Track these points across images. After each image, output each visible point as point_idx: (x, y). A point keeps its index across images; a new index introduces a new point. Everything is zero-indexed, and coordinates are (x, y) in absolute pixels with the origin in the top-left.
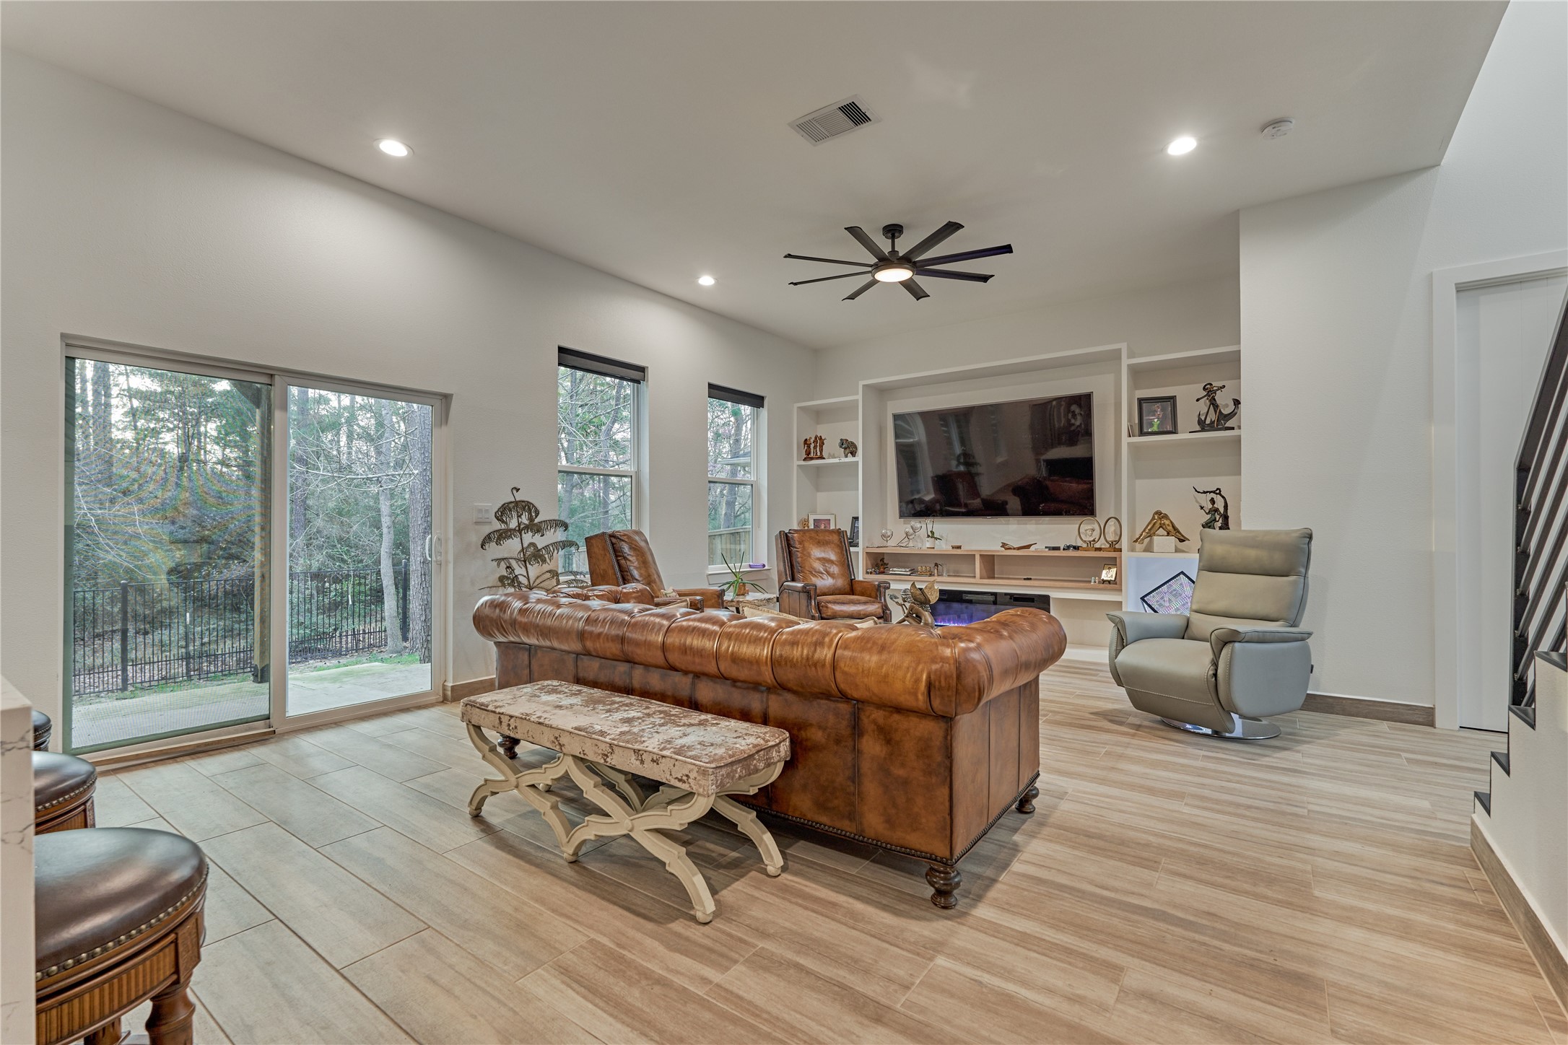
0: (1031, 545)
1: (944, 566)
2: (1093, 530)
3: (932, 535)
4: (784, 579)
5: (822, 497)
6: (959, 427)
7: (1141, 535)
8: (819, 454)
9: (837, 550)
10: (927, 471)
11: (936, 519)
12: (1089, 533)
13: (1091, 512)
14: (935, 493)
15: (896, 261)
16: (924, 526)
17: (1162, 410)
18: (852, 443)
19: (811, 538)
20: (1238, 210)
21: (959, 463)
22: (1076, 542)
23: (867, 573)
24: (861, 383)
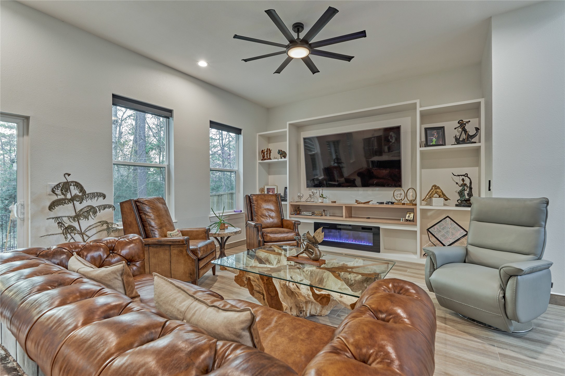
0: (370, 201)
1: (328, 211)
2: (401, 194)
3: (322, 196)
4: (247, 220)
5: (271, 178)
6: (335, 147)
7: (426, 197)
8: (269, 157)
9: (275, 205)
10: (321, 165)
11: (324, 188)
12: (399, 195)
13: (400, 186)
14: (324, 175)
15: (299, 43)
16: (318, 192)
17: (437, 134)
18: (284, 152)
19: (261, 198)
20: (491, 17)
21: (335, 163)
22: (392, 199)
23: (291, 214)
24: (288, 123)
